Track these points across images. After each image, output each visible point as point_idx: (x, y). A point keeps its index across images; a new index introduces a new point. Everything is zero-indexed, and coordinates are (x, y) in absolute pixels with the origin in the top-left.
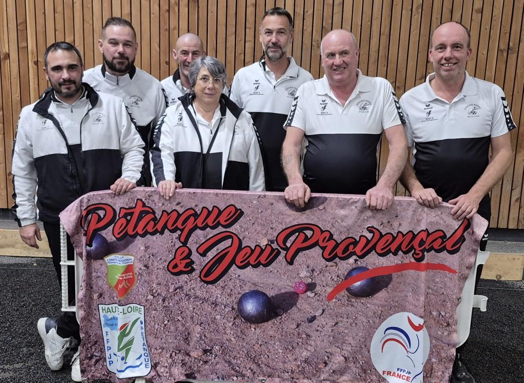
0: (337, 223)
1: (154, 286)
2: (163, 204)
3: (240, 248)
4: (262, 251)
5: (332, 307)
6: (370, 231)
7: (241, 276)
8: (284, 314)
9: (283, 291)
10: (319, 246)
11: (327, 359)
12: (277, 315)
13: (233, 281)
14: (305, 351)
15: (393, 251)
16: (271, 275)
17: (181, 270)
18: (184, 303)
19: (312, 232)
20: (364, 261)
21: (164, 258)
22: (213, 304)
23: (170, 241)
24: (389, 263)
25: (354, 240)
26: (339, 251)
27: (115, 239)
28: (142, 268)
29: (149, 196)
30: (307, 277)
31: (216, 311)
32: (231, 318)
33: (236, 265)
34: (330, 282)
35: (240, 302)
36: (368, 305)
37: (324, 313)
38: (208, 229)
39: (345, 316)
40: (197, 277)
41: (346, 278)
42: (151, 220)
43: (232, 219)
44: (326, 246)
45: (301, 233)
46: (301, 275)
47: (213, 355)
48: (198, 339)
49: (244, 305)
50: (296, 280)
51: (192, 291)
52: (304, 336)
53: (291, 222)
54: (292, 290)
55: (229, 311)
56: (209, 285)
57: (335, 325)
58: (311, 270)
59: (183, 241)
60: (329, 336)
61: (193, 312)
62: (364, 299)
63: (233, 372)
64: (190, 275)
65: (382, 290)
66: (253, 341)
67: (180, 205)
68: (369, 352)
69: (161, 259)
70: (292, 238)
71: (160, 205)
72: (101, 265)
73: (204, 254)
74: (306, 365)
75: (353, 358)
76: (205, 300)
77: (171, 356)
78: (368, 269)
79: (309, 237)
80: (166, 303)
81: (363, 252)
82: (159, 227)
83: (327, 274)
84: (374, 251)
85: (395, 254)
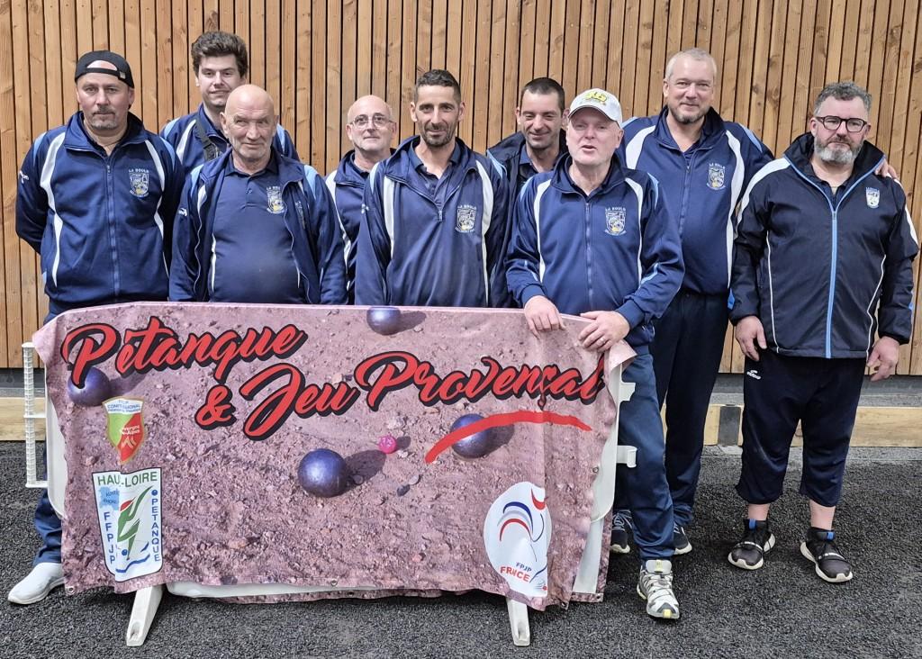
0: (439, 351)
1: (178, 442)
2: (190, 325)
3: (302, 388)
4: (334, 391)
5: (432, 473)
6: (486, 364)
7: (303, 429)
8: (365, 483)
9: (363, 449)
10: (416, 385)
11: (424, 549)
12: (354, 484)
13: (292, 436)
14: (394, 537)
15: (516, 393)
16: (347, 426)
17: (216, 421)
18: (220, 470)
19: (404, 364)
20: (476, 406)
21: (190, 403)
22: (262, 469)
23: (200, 379)
24: (511, 408)
25: (464, 377)
26: (443, 391)
27: (119, 375)
28: (159, 414)
30: (397, 428)
31: (267, 479)
32: (288, 490)
33: (296, 412)
34: (429, 435)
35: (302, 467)
37: (421, 480)
38: (257, 359)
39: (450, 485)
40: (239, 430)
41: (452, 430)
42: (172, 347)
43: (291, 346)
44: (425, 384)
45: (389, 366)
46: (389, 427)
47: (262, 546)
48: (241, 523)
49: (308, 470)
50: (383, 433)
51: (232, 451)
52: (392, 516)
53: (374, 349)
54: (377, 448)
55: (285, 480)
56: (257, 442)
57: (436, 499)
58: (404, 419)
59: (219, 378)
60: (428, 515)
61: (233, 482)
62: (477, 460)
63: (290, 570)
64: (229, 427)
65: (499, 447)
66: (319, 523)
67: (216, 325)
68: (482, 535)
69: (186, 404)
70: (377, 373)
71: (186, 325)
72: (97, 414)
73: (249, 397)
74: (395, 558)
75: (461, 547)
76: (250, 465)
77: (199, 547)
78: (483, 418)
79: (401, 371)
80: (193, 470)
81: (476, 393)
82: (184, 357)
83: (425, 425)
84: (490, 392)
85: (519, 395)
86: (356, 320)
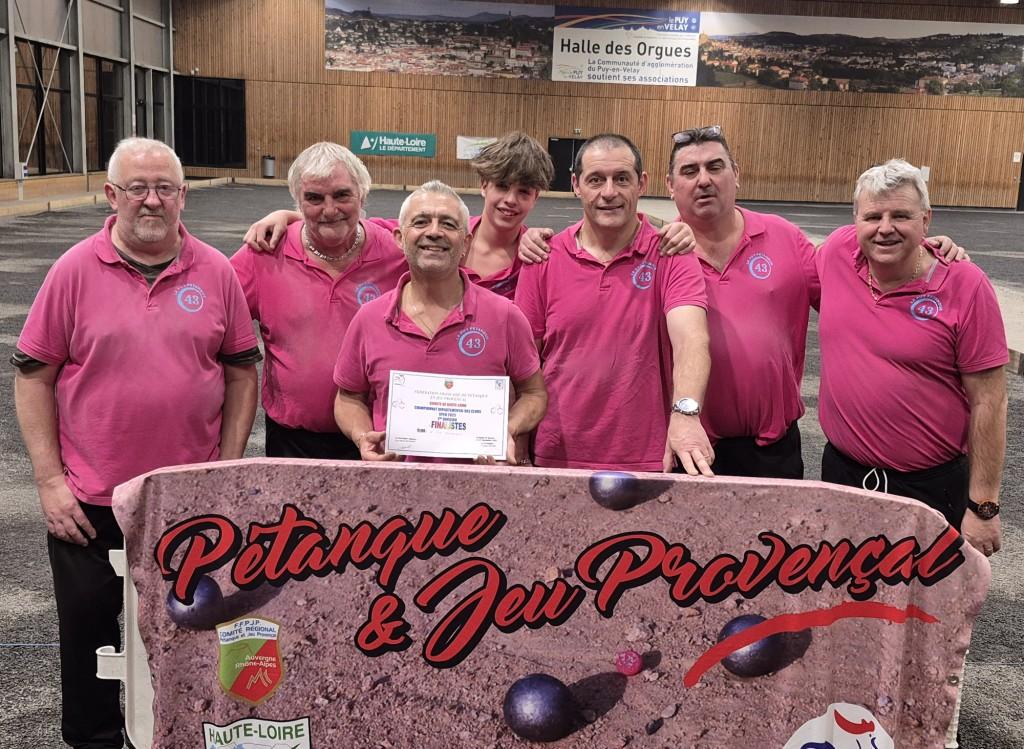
0: (697, 527)
1: (330, 678)
2: (341, 512)
3: (502, 591)
4: (548, 593)
5: (694, 700)
6: (766, 542)
7: (508, 648)
8: (599, 719)
9: (594, 672)
10: (664, 576)
12: (584, 722)
13: (492, 658)
15: (812, 582)
16: (569, 640)
17: (385, 644)
18: (395, 712)
19: (647, 549)
20: (754, 603)
21: (347, 622)
22: (453, 707)
23: (359, 587)
24: (805, 606)
25: (734, 562)
26: (704, 583)
27: (238, 589)
28: (302, 642)
29: (310, 497)
30: (641, 640)
31: (460, 721)
32: (491, 735)
33: (496, 625)
34: (688, 648)
35: (509, 702)
36: (767, 692)
37: (680, 712)
38: (436, 554)
39: (722, 715)
40: (417, 655)
41: (720, 638)
42: (316, 545)
43: (483, 533)
44: (678, 576)
45: (625, 552)
46: (630, 638)
49: (517, 705)
50: (621, 647)
51: (409, 686)
53: (603, 530)
54: (613, 669)
55: (486, 722)
56: (444, 670)
57: (702, 736)
58: (650, 626)
59: (385, 584)
61: (413, 729)
62: (759, 679)
64: (402, 653)
65: (791, 661)
67: (376, 511)
69: (341, 623)
70: (608, 564)
71: (334, 513)
72: (210, 641)
73: (429, 608)
76: (435, 703)
78: (765, 619)
79: (642, 558)
80: (356, 713)
81: (752, 584)
82: (334, 558)
83: (681, 633)
84: (774, 582)
85: (817, 587)
86: (575, 492)
